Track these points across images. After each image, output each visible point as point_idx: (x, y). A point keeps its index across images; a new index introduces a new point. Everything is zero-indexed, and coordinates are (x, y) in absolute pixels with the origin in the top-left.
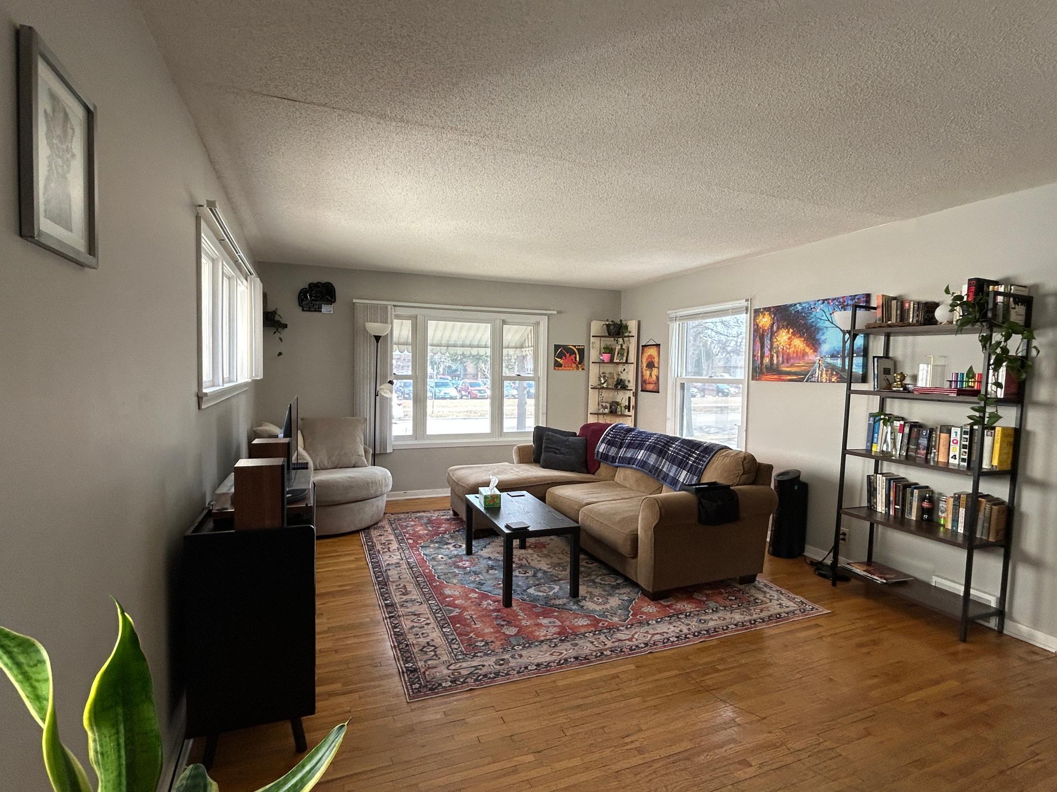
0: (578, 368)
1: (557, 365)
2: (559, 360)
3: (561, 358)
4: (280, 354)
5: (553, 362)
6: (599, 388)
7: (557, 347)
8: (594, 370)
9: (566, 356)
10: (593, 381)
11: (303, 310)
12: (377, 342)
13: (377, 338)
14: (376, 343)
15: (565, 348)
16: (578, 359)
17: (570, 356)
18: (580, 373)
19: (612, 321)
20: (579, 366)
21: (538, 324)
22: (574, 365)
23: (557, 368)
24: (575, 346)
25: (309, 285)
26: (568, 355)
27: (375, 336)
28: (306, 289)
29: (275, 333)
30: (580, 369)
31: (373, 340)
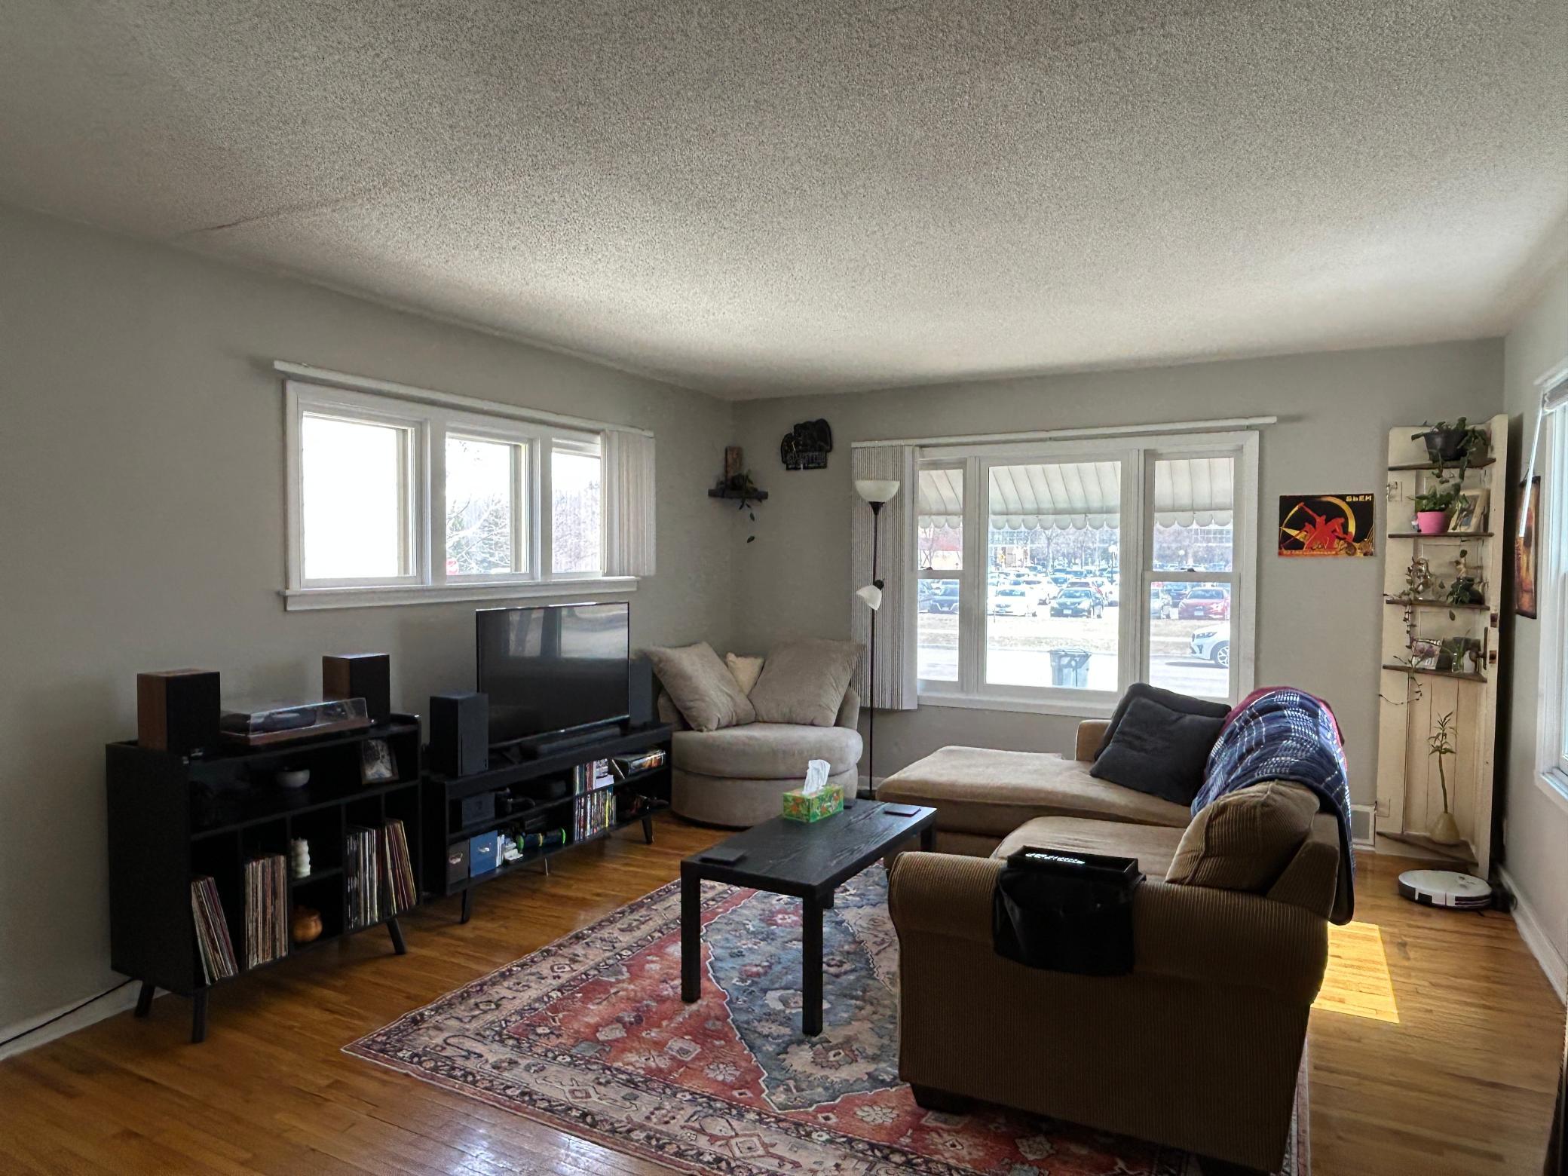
0: (1351, 551)
1: (1288, 544)
2: (1293, 532)
3: (1299, 528)
4: (751, 539)
5: (1276, 539)
6: (1409, 602)
7: (1287, 503)
8: (1397, 557)
9: (1313, 523)
10: (1396, 582)
11: (788, 469)
12: (876, 513)
13: (876, 507)
14: (873, 515)
15: (1311, 501)
16: (1352, 528)
17: (1327, 521)
18: (1357, 565)
19: (1440, 425)
20: (1357, 545)
21: (1239, 450)
22: (1342, 544)
23: (1285, 552)
24: (1342, 497)
25: (795, 427)
26: (1320, 520)
27: (871, 503)
28: (791, 434)
29: (741, 507)
30: (1359, 553)
31: (870, 509)
